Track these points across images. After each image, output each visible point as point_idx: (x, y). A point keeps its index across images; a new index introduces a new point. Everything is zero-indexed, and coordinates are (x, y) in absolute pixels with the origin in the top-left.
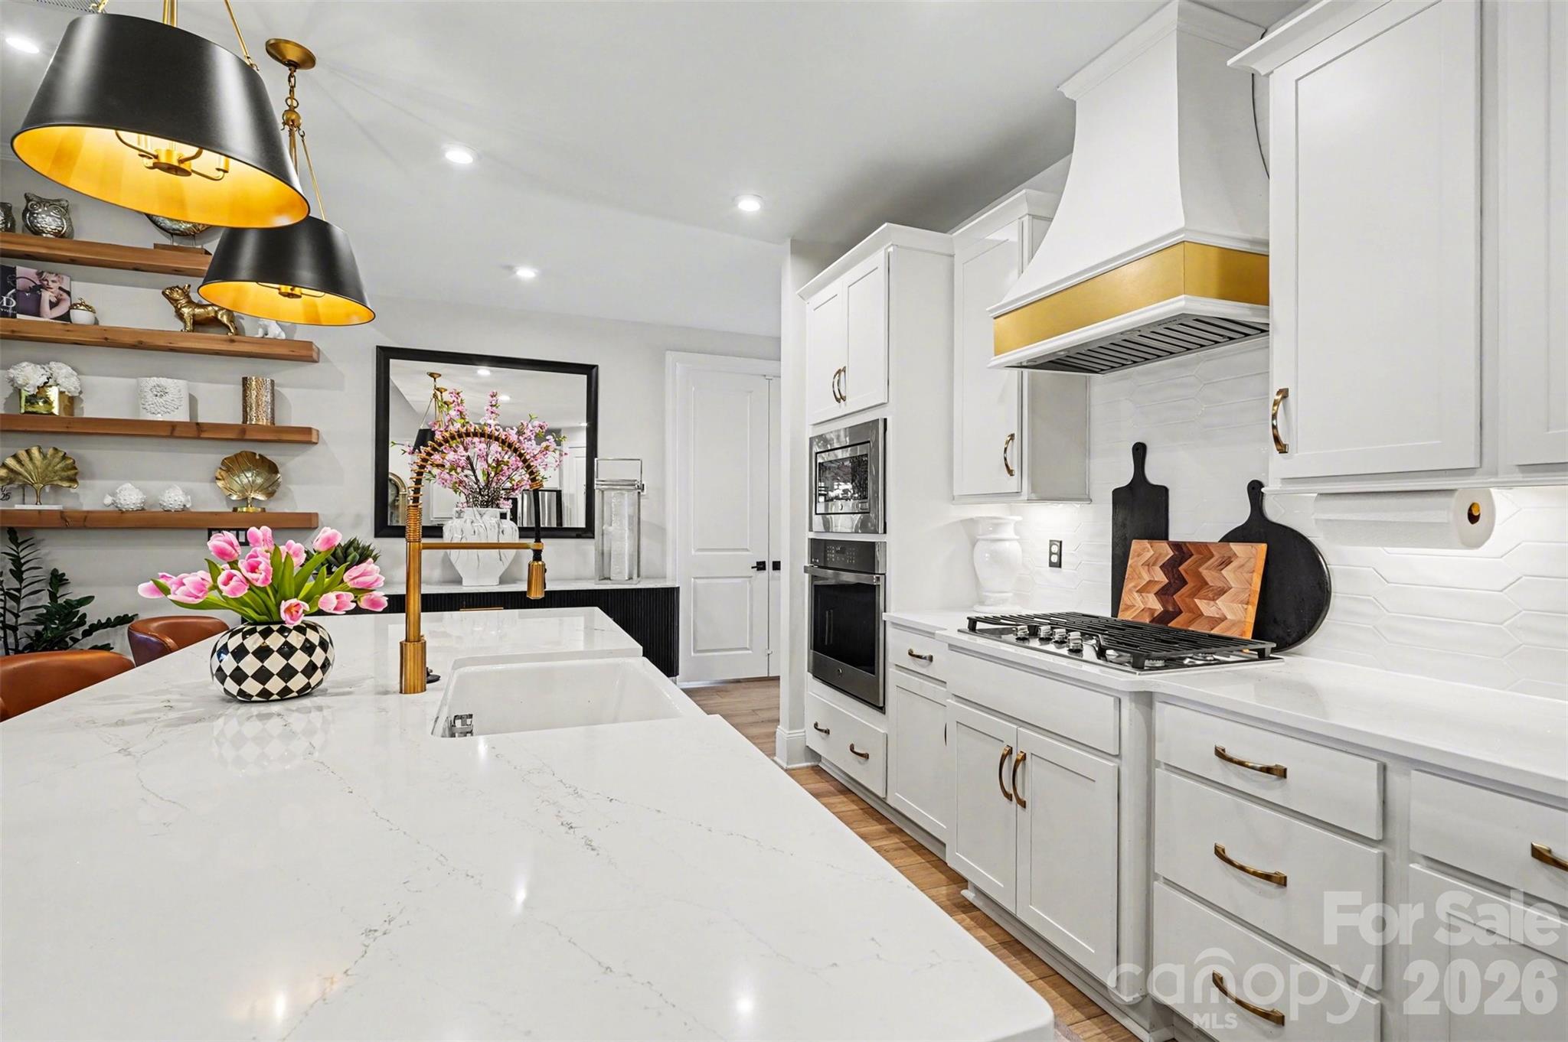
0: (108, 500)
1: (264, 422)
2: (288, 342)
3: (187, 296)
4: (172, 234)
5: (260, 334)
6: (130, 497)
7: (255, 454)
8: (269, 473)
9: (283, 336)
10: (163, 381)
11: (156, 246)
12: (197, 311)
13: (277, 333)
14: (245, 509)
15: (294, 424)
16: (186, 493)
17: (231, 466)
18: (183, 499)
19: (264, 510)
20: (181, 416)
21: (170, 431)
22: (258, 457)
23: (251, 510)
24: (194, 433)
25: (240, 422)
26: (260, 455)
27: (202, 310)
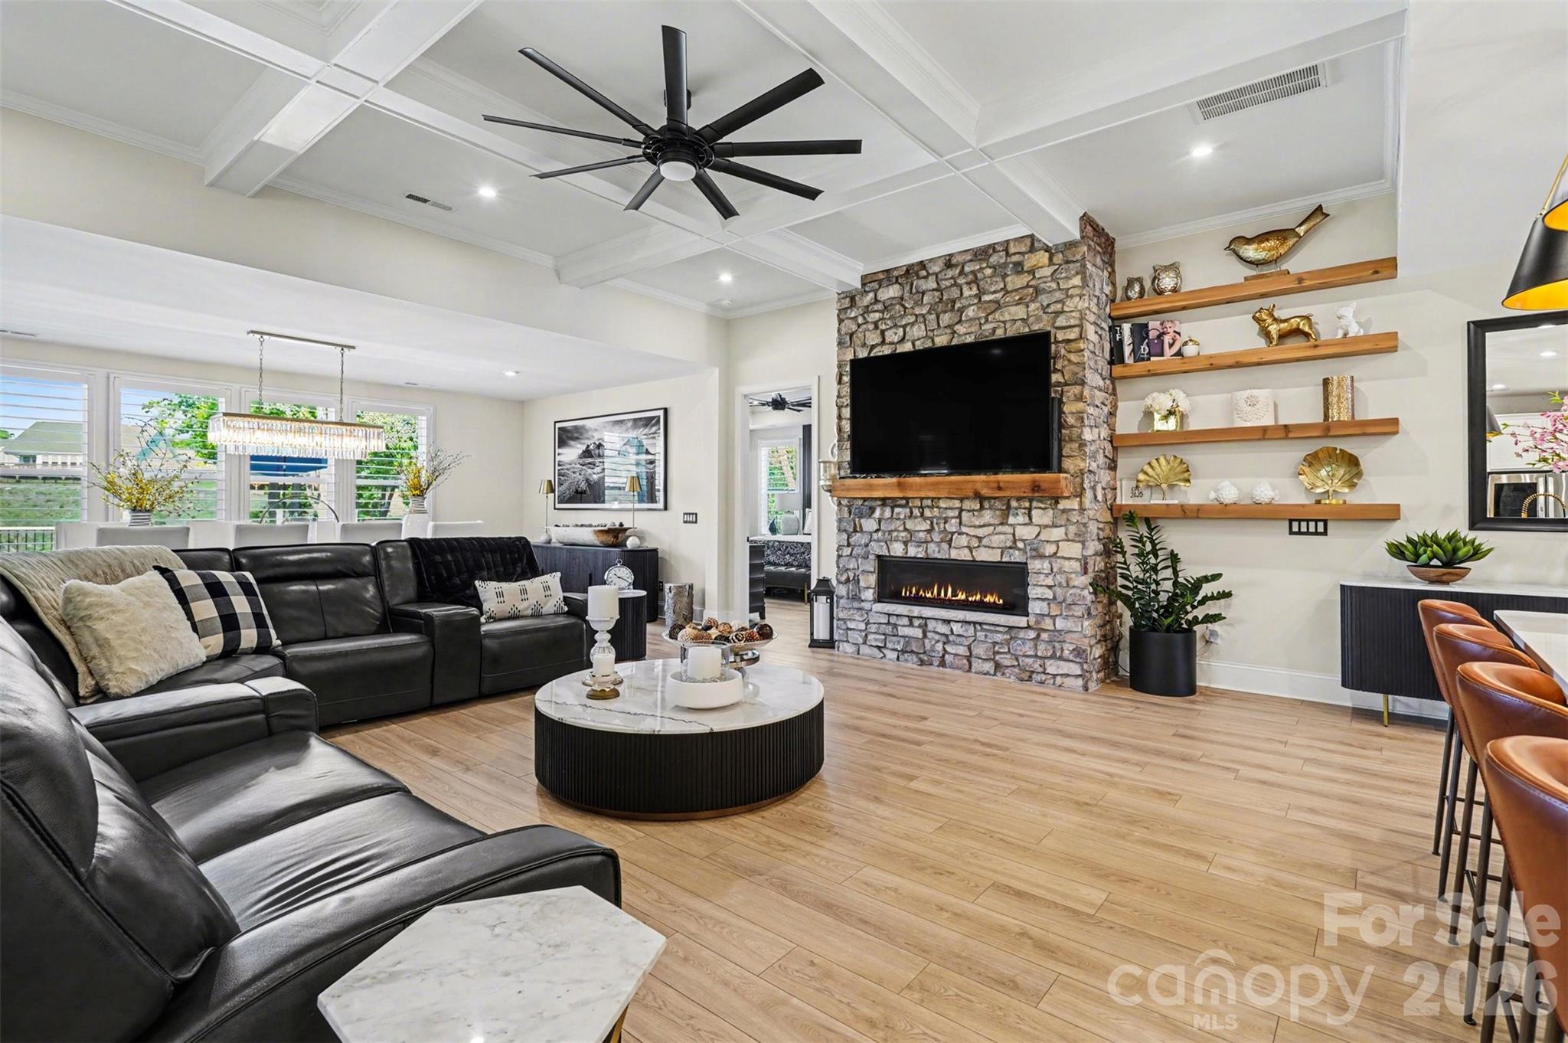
0: (1212, 495)
1: (1345, 417)
2: (1366, 338)
3: (1271, 315)
4: (1257, 265)
5: (1340, 335)
6: (1229, 493)
7: (1336, 449)
8: (1349, 466)
9: (1362, 333)
10: (1255, 392)
11: (1246, 279)
12: (1283, 325)
13: (1357, 330)
14: (1327, 502)
15: (1371, 417)
16: (1274, 488)
17: (1313, 460)
18: (1272, 494)
19: (1345, 502)
20: (1268, 421)
21: (1262, 434)
22: (1338, 452)
23: (1334, 502)
24: (1282, 435)
25: (1320, 419)
26: (1341, 450)
27: (1286, 324)
